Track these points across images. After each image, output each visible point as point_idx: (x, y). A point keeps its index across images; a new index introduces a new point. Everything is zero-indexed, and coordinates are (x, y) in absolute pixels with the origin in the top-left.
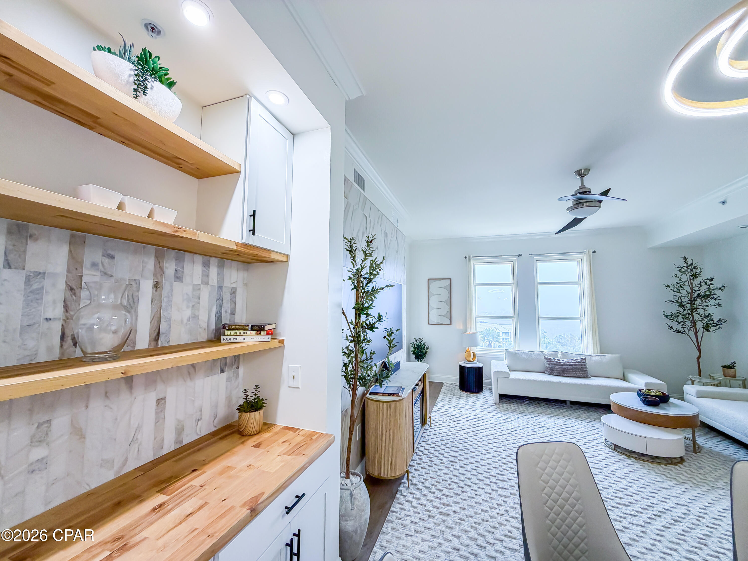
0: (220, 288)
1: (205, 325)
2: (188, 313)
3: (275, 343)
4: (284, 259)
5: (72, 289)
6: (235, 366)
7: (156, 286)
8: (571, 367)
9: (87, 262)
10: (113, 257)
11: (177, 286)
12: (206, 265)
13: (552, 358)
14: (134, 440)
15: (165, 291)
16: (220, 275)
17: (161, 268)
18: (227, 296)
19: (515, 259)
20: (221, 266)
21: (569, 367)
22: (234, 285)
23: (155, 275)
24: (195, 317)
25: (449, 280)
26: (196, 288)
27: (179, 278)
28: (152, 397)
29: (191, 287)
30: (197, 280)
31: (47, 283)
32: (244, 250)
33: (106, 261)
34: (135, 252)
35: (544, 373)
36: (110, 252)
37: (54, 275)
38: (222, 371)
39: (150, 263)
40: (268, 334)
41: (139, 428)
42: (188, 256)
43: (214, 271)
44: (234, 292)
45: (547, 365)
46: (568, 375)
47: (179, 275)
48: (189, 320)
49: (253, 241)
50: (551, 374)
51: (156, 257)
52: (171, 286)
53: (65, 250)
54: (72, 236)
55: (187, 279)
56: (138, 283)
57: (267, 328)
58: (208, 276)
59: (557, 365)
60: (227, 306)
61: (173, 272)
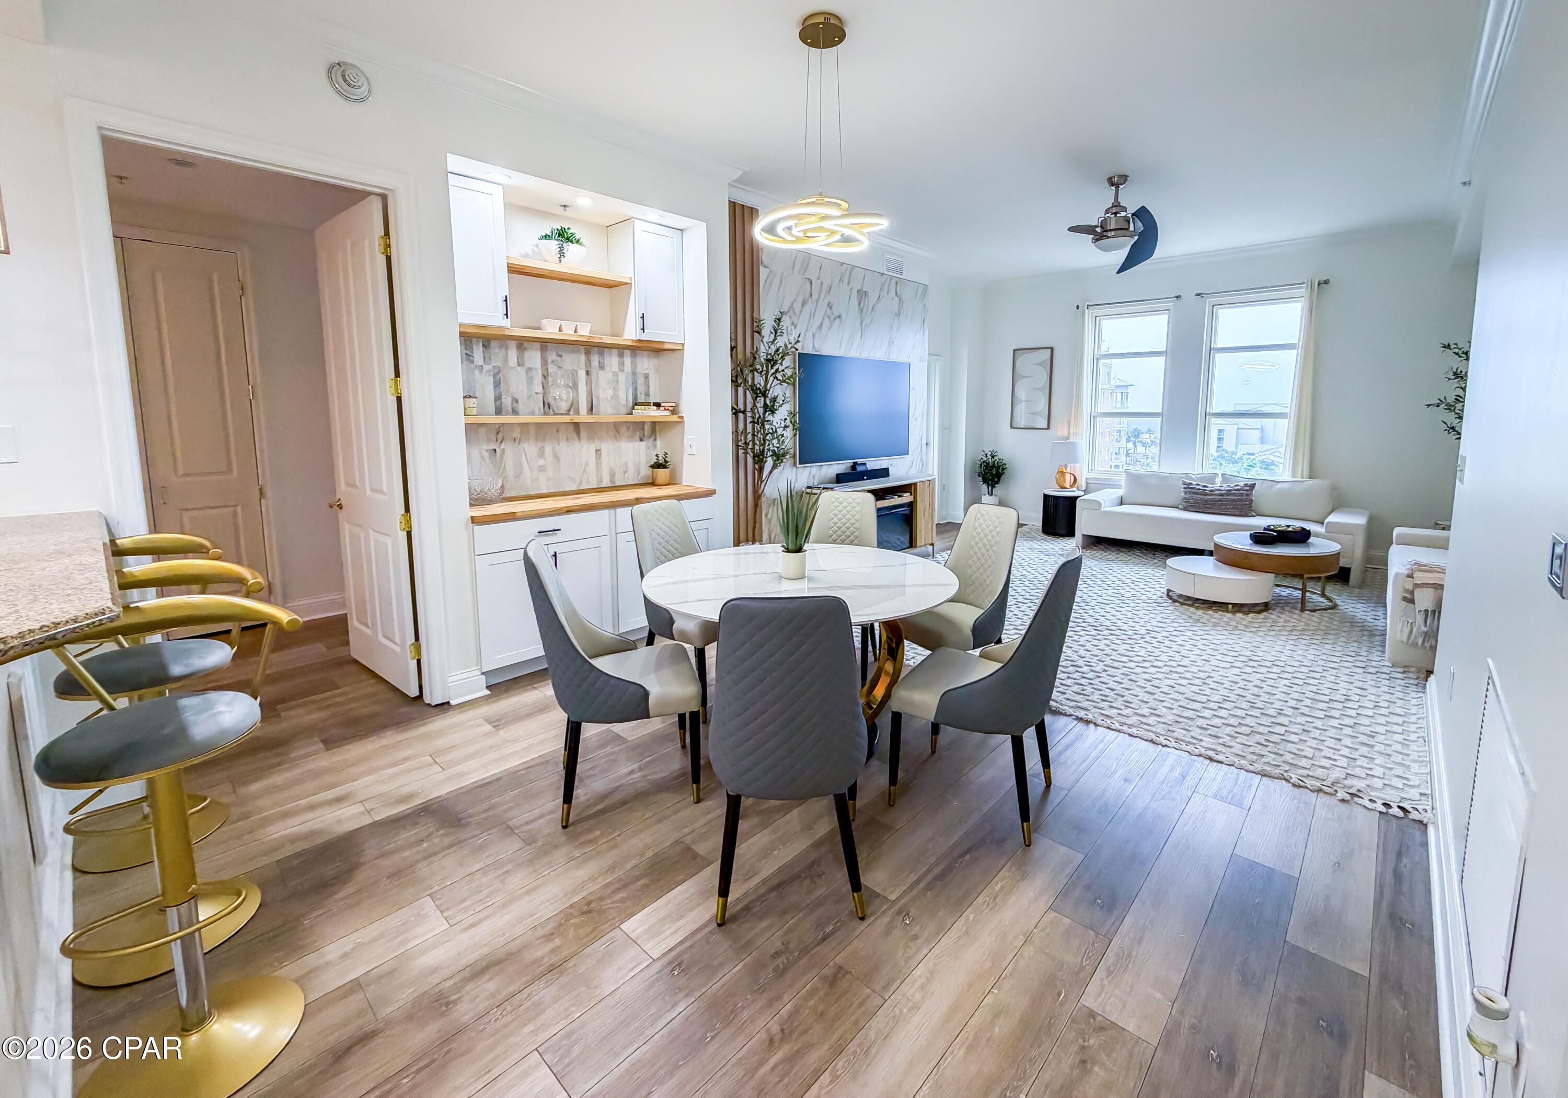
0: (634, 374)
1: (624, 402)
2: (611, 393)
3: (675, 418)
4: (680, 347)
5: (544, 377)
6: (652, 439)
7: (588, 373)
8: (1220, 497)
9: (549, 361)
10: (561, 356)
11: (601, 372)
12: (621, 356)
13: (1194, 483)
14: (584, 471)
15: (593, 377)
16: (634, 365)
17: (589, 361)
18: (641, 381)
19: (1170, 305)
20: (634, 355)
21: (1217, 497)
22: (646, 371)
23: (586, 366)
24: (615, 397)
25: (1049, 351)
26: (615, 374)
27: (602, 367)
28: (593, 448)
29: (611, 374)
30: (616, 369)
31: (534, 372)
32: (638, 344)
33: (559, 358)
34: (573, 351)
35: (1178, 508)
36: (560, 353)
37: (536, 369)
38: (641, 440)
39: (583, 358)
40: (665, 409)
41: (587, 465)
42: (606, 350)
43: (628, 360)
44: (646, 377)
45: (1183, 494)
46: (1211, 511)
47: (602, 365)
48: (612, 398)
49: (644, 337)
50: (1185, 509)
51: (586, 353)
52: (597, 374)
53: (539, 353)
54: (541, 346)
55: (607, 368)
56: (576, 371)
57: (662, 404)
58: (623, 364)
59: (1197, 494)
60: (641, 389)
61: (597, 363)
